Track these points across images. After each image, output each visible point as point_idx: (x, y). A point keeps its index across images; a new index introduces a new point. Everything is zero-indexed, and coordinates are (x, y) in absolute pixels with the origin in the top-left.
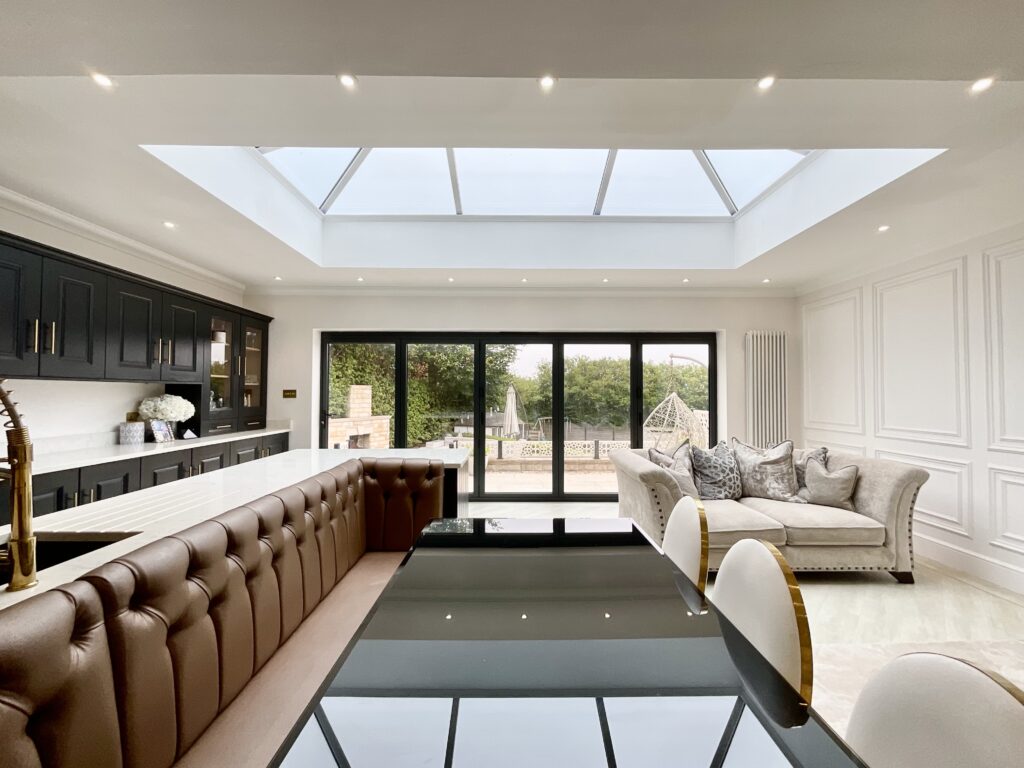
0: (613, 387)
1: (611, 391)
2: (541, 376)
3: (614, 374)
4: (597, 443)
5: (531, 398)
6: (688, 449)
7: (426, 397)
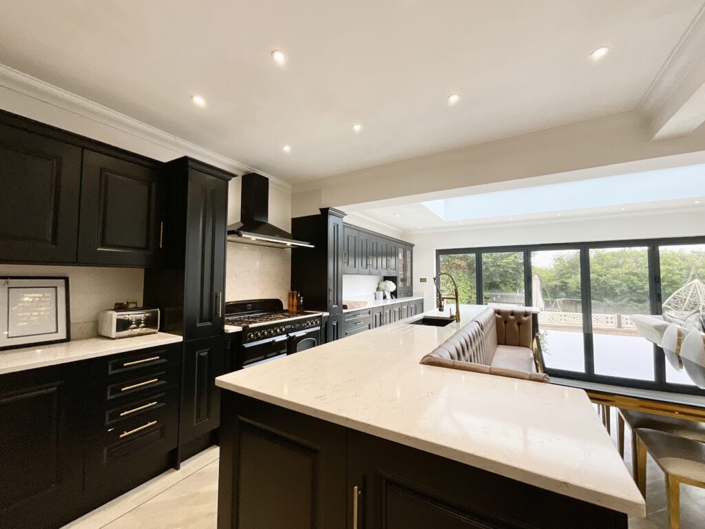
0: (635, 274)
1: (632, 277)
2: (556, 267)
3: (636, 262)
4: (619, 317)
5: (549, 284)
6: (698, 316)
7: (468, 282)
